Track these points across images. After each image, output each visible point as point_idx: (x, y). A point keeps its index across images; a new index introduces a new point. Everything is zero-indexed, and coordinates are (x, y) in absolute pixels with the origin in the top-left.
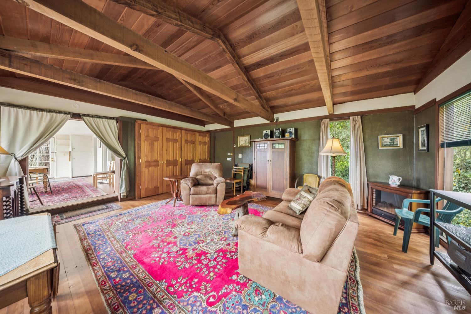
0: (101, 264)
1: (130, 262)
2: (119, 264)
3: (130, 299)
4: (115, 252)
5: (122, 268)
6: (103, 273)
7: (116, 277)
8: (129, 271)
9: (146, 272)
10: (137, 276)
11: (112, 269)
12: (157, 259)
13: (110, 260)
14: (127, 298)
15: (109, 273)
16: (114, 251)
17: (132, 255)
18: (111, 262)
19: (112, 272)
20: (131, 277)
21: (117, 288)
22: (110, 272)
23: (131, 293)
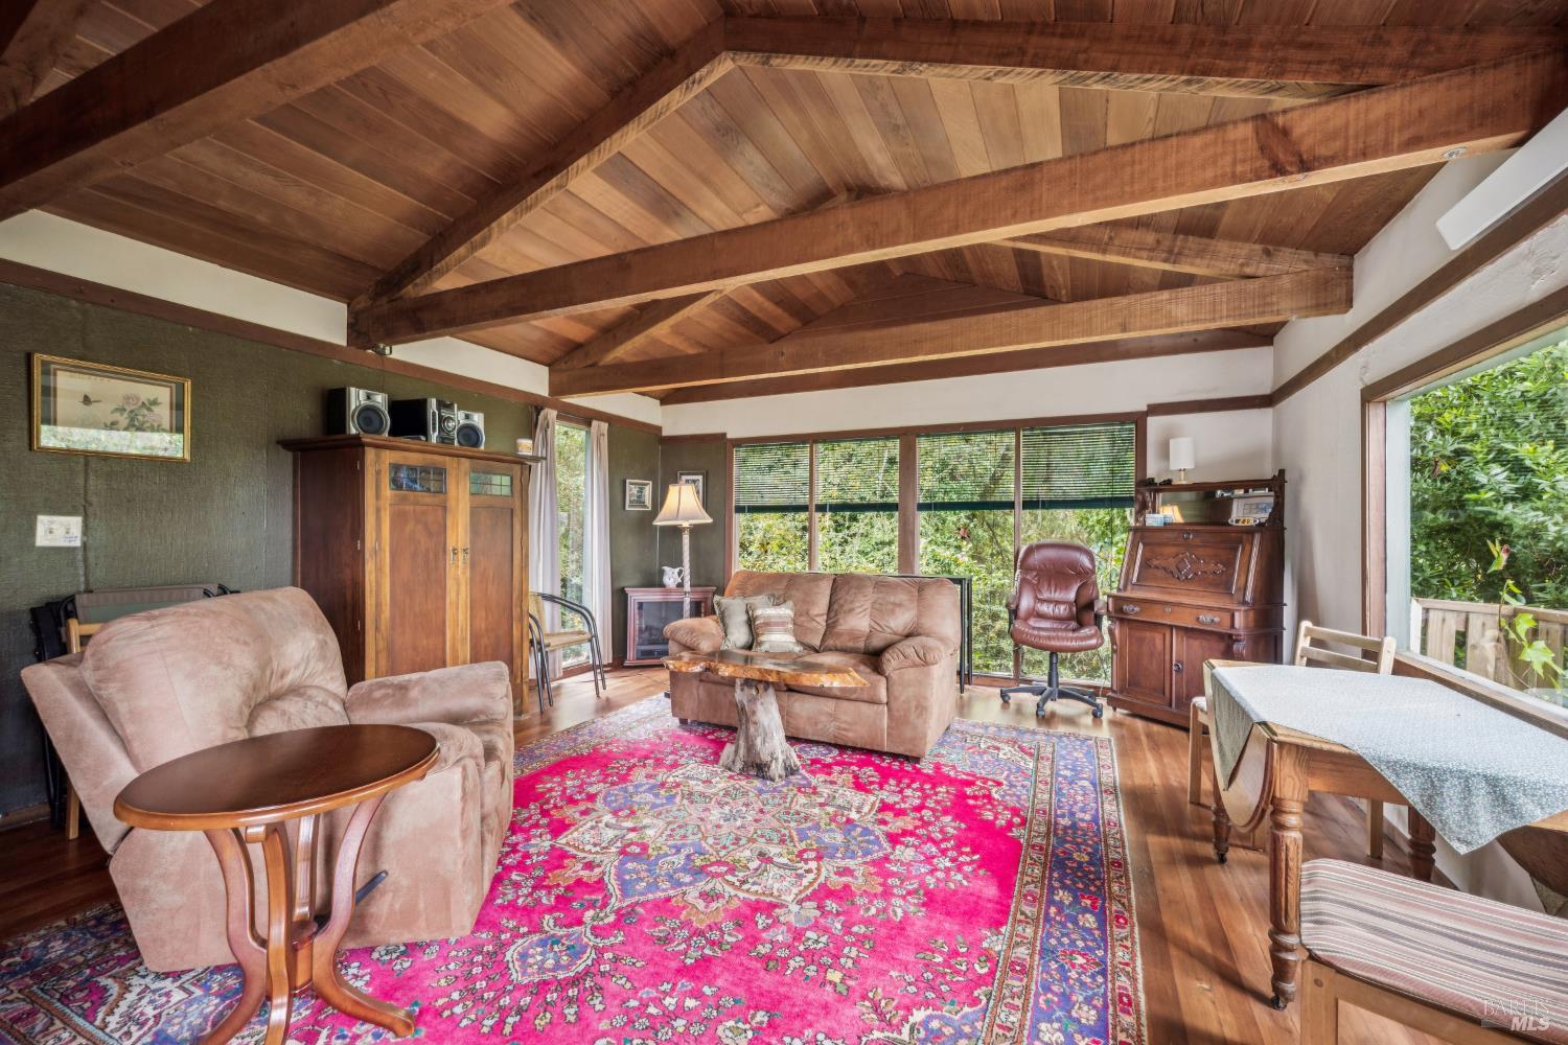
0: (1105, 982)
1: (1027, 917)
2: (1058, 939)
3: (1087, 858)
4: (1037, 995)
5: (1058, 918)
6: (1113, 947)
7: (1085, 910)
8: (1051, 902)
9: (1020, 869)
10: (1043, 877)
11: (1084, 940)
12: (968, 869)
13: (1073, 974)
14: (1090, 863)
15: (1097, 933)
16: (1036, 1002)
17: (1003, 929)
18: (1073, 966)
19: (1089, 931)
20: (1056, 884)
21: (1098, 887)
22: (1093, 935)
23: (1080, 864)
